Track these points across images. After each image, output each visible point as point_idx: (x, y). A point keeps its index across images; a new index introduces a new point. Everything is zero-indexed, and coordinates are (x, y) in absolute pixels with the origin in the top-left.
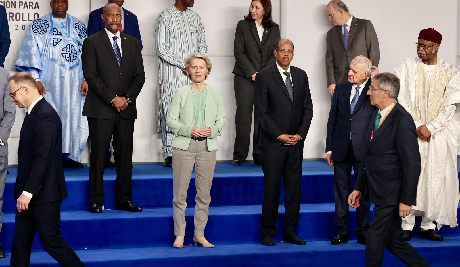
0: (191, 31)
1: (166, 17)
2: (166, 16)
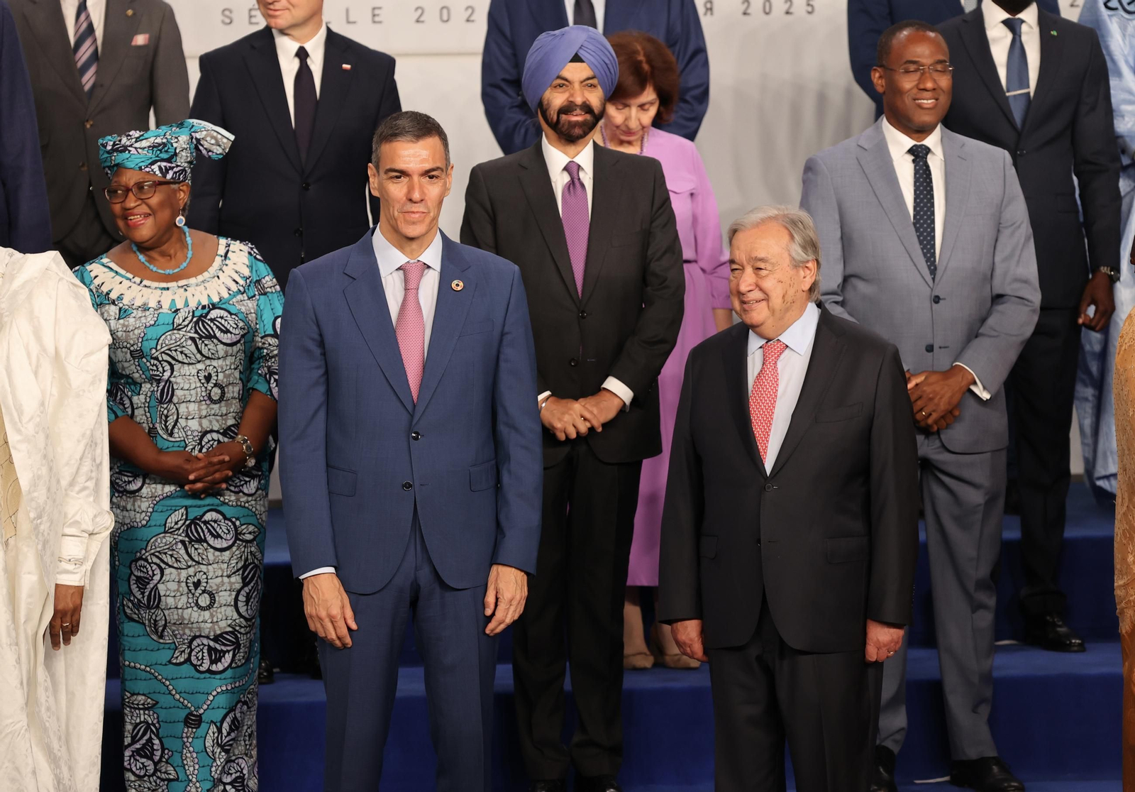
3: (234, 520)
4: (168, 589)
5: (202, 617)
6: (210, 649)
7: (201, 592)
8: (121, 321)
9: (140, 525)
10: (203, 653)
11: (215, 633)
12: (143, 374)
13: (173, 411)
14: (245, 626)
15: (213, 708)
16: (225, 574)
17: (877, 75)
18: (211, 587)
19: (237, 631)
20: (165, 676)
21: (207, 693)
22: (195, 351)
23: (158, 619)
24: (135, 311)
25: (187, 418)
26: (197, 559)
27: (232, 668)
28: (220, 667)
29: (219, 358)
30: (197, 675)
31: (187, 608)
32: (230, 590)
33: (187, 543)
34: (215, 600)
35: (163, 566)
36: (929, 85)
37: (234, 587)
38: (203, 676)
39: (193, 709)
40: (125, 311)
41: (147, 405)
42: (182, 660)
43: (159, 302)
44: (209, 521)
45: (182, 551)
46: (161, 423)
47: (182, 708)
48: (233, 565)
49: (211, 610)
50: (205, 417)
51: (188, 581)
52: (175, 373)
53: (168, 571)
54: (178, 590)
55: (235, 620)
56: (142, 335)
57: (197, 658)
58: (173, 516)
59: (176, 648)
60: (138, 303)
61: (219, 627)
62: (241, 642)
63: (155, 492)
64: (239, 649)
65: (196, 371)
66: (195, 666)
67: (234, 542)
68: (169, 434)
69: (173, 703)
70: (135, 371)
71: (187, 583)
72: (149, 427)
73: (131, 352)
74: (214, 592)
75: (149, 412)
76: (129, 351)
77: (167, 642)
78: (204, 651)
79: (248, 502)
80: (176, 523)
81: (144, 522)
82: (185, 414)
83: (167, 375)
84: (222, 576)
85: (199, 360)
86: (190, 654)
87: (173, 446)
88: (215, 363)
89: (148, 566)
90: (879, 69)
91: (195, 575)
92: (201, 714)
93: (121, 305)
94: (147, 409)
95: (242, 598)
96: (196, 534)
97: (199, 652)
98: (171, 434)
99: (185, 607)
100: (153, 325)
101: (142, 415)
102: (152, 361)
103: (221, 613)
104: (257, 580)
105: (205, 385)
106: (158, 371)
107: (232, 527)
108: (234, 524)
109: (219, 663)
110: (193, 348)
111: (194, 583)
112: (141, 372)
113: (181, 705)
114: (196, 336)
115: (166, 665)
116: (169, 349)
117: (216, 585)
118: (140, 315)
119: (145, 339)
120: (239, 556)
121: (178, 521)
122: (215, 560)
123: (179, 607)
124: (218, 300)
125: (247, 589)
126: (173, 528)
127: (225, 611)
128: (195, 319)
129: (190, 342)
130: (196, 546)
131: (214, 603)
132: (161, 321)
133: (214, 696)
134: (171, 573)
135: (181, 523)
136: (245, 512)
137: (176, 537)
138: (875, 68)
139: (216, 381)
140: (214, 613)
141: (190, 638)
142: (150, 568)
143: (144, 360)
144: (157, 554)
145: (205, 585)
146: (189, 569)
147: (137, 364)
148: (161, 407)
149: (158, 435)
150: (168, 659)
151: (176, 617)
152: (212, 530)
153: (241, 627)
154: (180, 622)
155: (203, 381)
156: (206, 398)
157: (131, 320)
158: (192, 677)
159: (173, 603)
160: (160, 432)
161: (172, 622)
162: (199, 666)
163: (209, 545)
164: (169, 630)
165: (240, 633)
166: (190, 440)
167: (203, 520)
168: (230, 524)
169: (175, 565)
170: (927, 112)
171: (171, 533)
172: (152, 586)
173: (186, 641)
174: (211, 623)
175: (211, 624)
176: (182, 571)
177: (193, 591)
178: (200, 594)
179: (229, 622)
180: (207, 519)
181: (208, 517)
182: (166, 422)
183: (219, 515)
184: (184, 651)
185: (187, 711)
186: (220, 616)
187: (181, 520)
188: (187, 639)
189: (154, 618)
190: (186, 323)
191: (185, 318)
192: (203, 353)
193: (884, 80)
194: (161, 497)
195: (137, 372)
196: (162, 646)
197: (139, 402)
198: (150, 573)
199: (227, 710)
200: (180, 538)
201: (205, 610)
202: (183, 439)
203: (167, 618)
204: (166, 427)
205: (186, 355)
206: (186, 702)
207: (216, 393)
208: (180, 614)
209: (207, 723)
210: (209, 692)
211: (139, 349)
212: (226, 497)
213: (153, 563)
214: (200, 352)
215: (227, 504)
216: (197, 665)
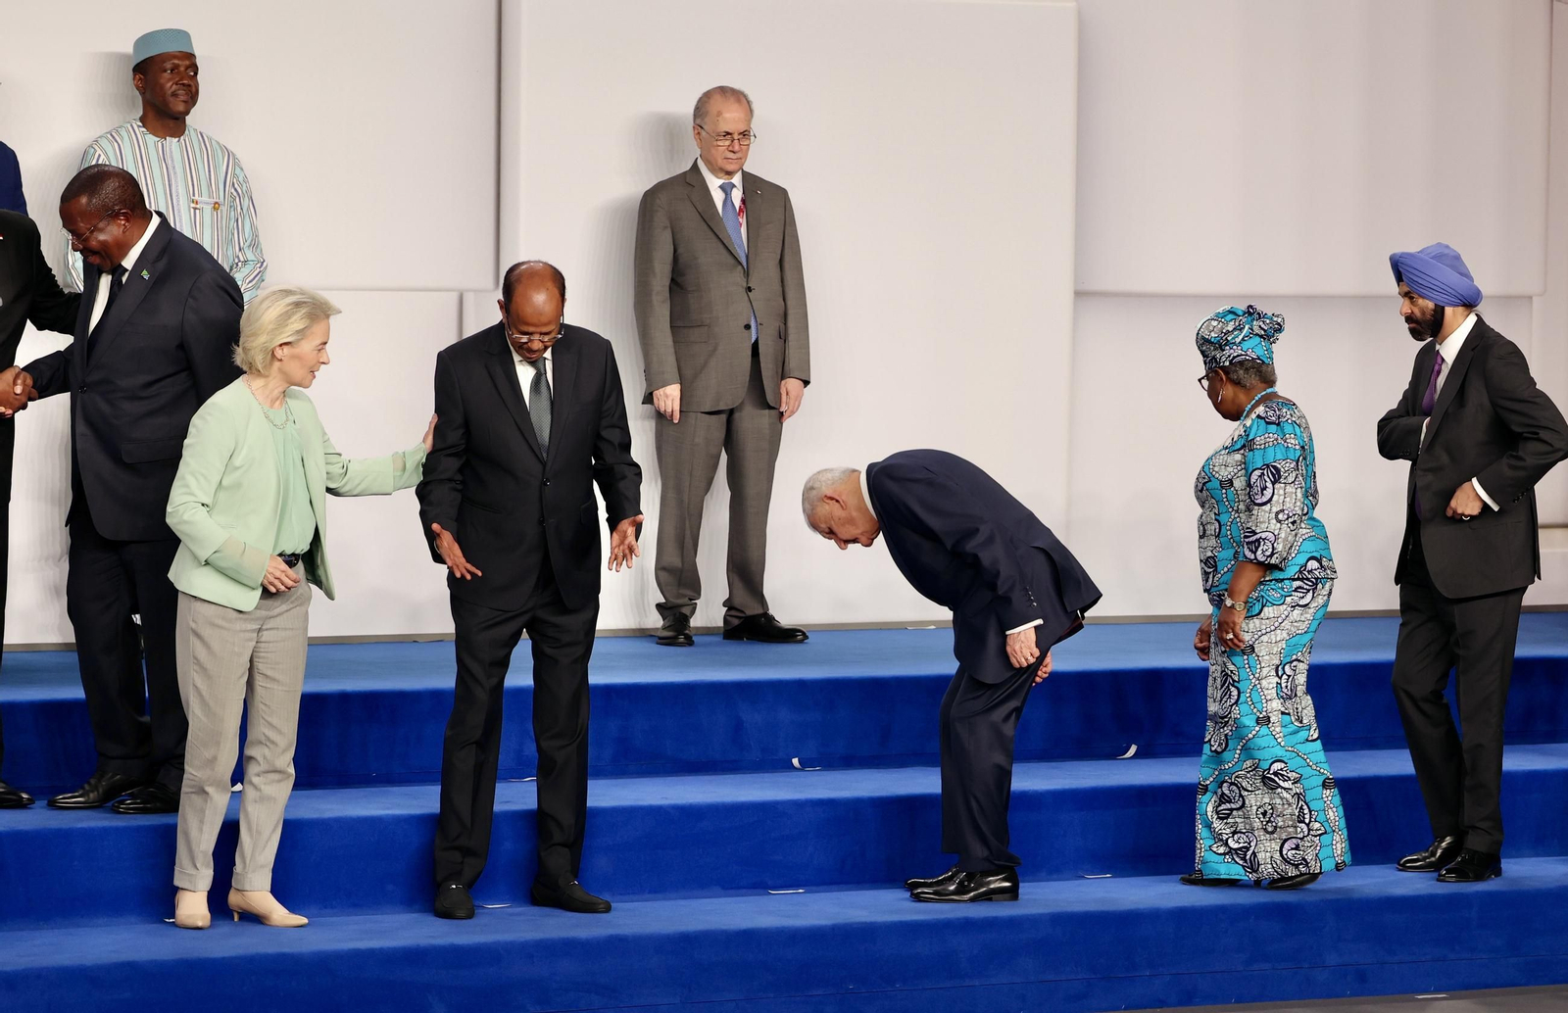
0: (193, 205)
1: (99, 156)
2: (99, 152)
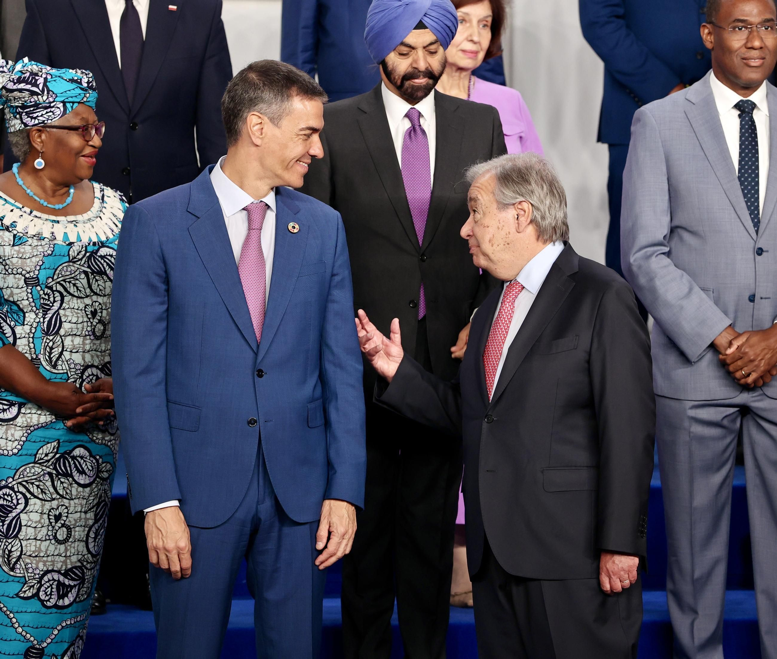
3: (98, 457)
4: (30, 520)
5: (58, 550)
6: (60, 584)
7: (60, 525)
8: (16, 248)
9: (11, 453)
10: (52, 588)
11: (66, 567)
12: (33, 302)
13: (59, 343)
14: (91, 563)
15: (57, 642)
16: (83, 510)
17: (706, 31)
18: (70, 521)
19: (85, 566)
20: (10, 608)
21: (52, 628)
22: (86, 286)
23: (13, 550)
24: (29, 239)
25: (71, 352)
26: (61, 493)
27: (77, 603)
28: (67, 601)
29: (105, 296)
30: (44, 610)
31: (46, 540)
32: (84, 526)
33: (54, 475)
34: (71, 535)
35: (29, 496)
36: (757, 44)
37: (88, 523)
38: (50, 611)
39: (35, 642)
40: (20, 239)
41: (32, 335)
42: (30, 594)
43: (53, 233)
44: (77, 457)
45: (49, 484)
46: (45, 354)
47: (23, 642)
48: (90, 502)
49: (66, 544)
50: (89, 351)
51: (50, 513)
52: (64, 305)
53: (33, 501)
54: (39, 522)
55: (84, 556)
56: (41, 263)
57: (46, 593)
58: (45, 447)
59: (26, 583)
60: (32, 232)
61: (71, 562)
62: (86, 577)
63: (31, 421)
64: (84, 584)
65: (84, 305)
66: (42, 601)
67: (95, 480)
68: (52, 366)
69: (14, 636)
70: (26, 298)
71: (49, 515)
72: (32, 357)
73: (26, 278)
74: (72, 527)
75: (33, 343)
76: (23, 278)
77: (18, 575)
78: (53, 586)
79: (110, 441)
80: (47, 455)
81: (15, 451)
82: (70, 347)
83: (57, 305)
84: (81, 512)
85: (88, 294)
86: (39, 590)
87: (55, 378)
88: (100, 300)
89: (13, 494)
90: (708, 26)
91: (58, 508)
92: (43, 648)
93: (15, 232)
94: (31, 340)
95: (92, 535)
96: (63, 468)
97: (48, 587)
98: (55, 366)
99: (44, 539)
100: (51, 255)
101: (25, 345)
102: (46, 290)
103: (74, 547)
104: (105, 518)
105: (91, 320)
106: (49, 300)
107: (96, 464)
108: (97, 461)
109: (66, 598)
110: (85, 282)
111: (55, 516)
112: (31, 300)
113: (22, 639)
114: (89, 270)
115: (13, 597)
116: (64, 280)
117: (74, 520)
118: (36, 244)
119: (42, 267)
120: (96, 493)
121: (49, 453)
122: (77, 495)
123: (38, 538)
124: (106, 239)
125: (96, 526)
126: (42, 459)
127: (78, 545)
128: (88, 254)
129: (83, 276)
130: (62, 480)
131: (70, 538)
132: (57, 252)
133: (59, 631)
134: (35, 504)
135: (51, 455)
136: (106, 450)
137: (44, 468)
138: (704, 24)
139: (101, 317)
140: (69, 548)
141: (41, 573)
142: (15, 497)
143: (39, 288)
144: (24, 483)
145: (65, 518)
146: (52, 502)
147: (29, 291)
148: (47, 338)
149: (41, 366)
150: (16, 592)
151: (33, 548)
152: (78, 466)
153: (88, 563)
154: (36, 554)
155: (89, 316)
156: (90, 333)
157: (28, 248)
158: (38, 612)
159: (33, 534)
160: (44, 363)
161: (28, 554)
162: (46, 601)
163: (74, 480)
164: (22, 563)
165: (87, 568)
166: (72, 373)
167: (72, 455)
168: (94, 461)
169: (40, 496)
170: (754, 69)
171: (40, 464)
172: (14, 514)
173: (37, 576)
174: (65, 556)
175: (64, 558)
176: (46, 503)
177: (53, 524)
178: (60, 528)
179: (80, 557)
180: (75, 454)
181: (78, 452)
182: (50, 353)
183: (86, 452)
184: (33, 586)
185: (30, 644)
186: (73, 551)
187: (51, 453)
188: (39, 574)
189: (9, 549)
190: (80, 257)
191: (80, 252)
192: (93, 288)
193: (712, 37)
194: (36, 427)
195: (27, 299)
196: (11, 579)
197: (23, 333)
198: (15, 501)
199: (70, 644)
200: (48, 470)
201: (61, 544)
202: (65, 371)
203: (24, 549)
204: (50, 358)
205: (77, 288)
206: (28, 636)
207: (99, 330)
208: (38, 546)
209: (49, 656)
210: (55, 627)
211: (35, 276)
212: (94, 435)
213: (19, 492)
214: (90, 286)
215: (94, 441)
216: (44, 600)
